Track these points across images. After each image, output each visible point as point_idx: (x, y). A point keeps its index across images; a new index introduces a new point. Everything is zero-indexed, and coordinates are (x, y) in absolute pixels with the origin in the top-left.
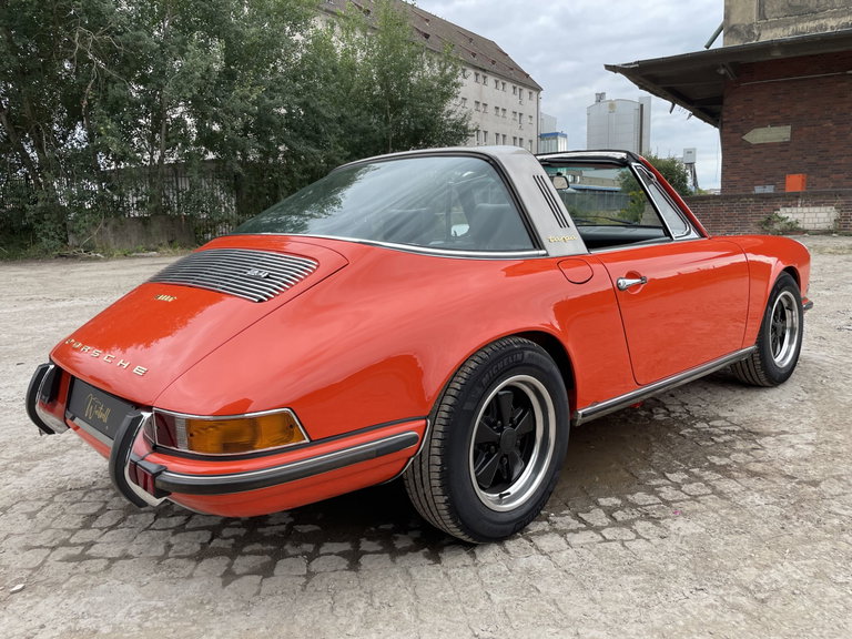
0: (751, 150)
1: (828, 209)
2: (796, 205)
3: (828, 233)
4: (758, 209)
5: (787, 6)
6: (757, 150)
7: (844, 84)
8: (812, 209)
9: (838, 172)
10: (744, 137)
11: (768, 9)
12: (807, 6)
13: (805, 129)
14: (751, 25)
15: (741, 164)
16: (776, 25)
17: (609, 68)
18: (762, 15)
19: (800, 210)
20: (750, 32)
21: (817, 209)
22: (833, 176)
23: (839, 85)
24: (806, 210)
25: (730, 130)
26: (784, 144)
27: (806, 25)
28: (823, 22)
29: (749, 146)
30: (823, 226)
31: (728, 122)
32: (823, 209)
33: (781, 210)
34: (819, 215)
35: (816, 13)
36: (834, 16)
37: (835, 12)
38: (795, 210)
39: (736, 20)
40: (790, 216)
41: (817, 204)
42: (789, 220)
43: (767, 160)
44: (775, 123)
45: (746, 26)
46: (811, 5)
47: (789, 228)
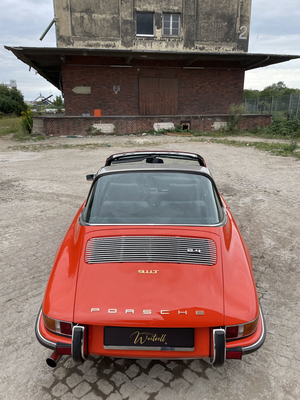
0: (76, 96)
1: (111, 124)
2: (99, 123)
3: (112, 134)
4: (85, 124)
5: (83, 31)
6: (79, 96)
7: (109, 71)
8: (105, 125)
9: (110, 108)
10: (73, 90)
11: (76, 31)
12: (91, 33)
13: (96, 89)
14: (69, 37)
15: (72, 103)
16: (79, 39)
17: (6, 47)
18: (73, 33)
19: (101, 125)
20: (69, 40)
21: (107, 125)
22: (108, 110)
23: (107, 71)
24: (103, 125)
25: (66, 86)
26: (88, 95)
27: (92, 42)
28: (98, 42)
29: (75, 94)
30: (110, 132)
31: (65, 82)
32: (109, 124)
33: (94, 124)
34: (108, 127)
35: (95, 37)
36: (102, 40)
37: (103, 38)
38: (99, 125)
39: (62, 33)
40: (98, 127)
41: (107, 123)
42: (97, 129)
43: (83, 101)
44: (84, 85)
45: (67, 37)
46: (93, 33)
47: (98, 132)
